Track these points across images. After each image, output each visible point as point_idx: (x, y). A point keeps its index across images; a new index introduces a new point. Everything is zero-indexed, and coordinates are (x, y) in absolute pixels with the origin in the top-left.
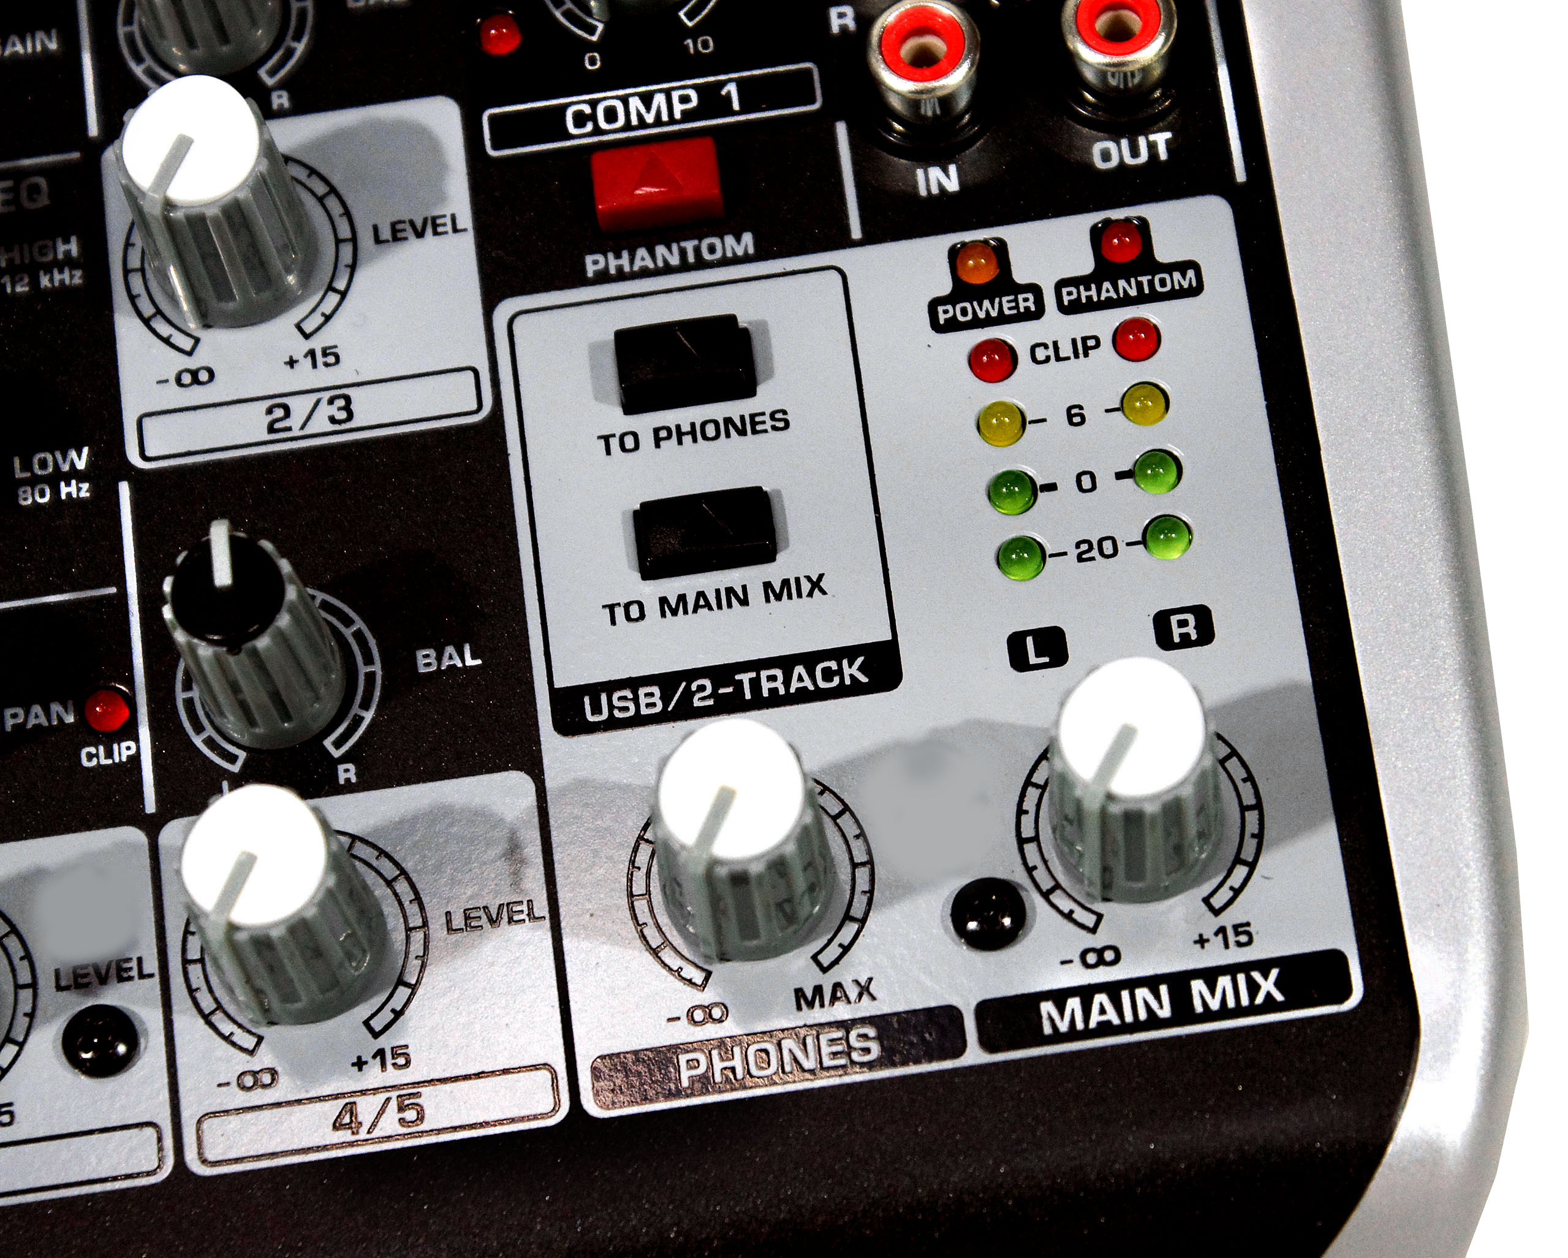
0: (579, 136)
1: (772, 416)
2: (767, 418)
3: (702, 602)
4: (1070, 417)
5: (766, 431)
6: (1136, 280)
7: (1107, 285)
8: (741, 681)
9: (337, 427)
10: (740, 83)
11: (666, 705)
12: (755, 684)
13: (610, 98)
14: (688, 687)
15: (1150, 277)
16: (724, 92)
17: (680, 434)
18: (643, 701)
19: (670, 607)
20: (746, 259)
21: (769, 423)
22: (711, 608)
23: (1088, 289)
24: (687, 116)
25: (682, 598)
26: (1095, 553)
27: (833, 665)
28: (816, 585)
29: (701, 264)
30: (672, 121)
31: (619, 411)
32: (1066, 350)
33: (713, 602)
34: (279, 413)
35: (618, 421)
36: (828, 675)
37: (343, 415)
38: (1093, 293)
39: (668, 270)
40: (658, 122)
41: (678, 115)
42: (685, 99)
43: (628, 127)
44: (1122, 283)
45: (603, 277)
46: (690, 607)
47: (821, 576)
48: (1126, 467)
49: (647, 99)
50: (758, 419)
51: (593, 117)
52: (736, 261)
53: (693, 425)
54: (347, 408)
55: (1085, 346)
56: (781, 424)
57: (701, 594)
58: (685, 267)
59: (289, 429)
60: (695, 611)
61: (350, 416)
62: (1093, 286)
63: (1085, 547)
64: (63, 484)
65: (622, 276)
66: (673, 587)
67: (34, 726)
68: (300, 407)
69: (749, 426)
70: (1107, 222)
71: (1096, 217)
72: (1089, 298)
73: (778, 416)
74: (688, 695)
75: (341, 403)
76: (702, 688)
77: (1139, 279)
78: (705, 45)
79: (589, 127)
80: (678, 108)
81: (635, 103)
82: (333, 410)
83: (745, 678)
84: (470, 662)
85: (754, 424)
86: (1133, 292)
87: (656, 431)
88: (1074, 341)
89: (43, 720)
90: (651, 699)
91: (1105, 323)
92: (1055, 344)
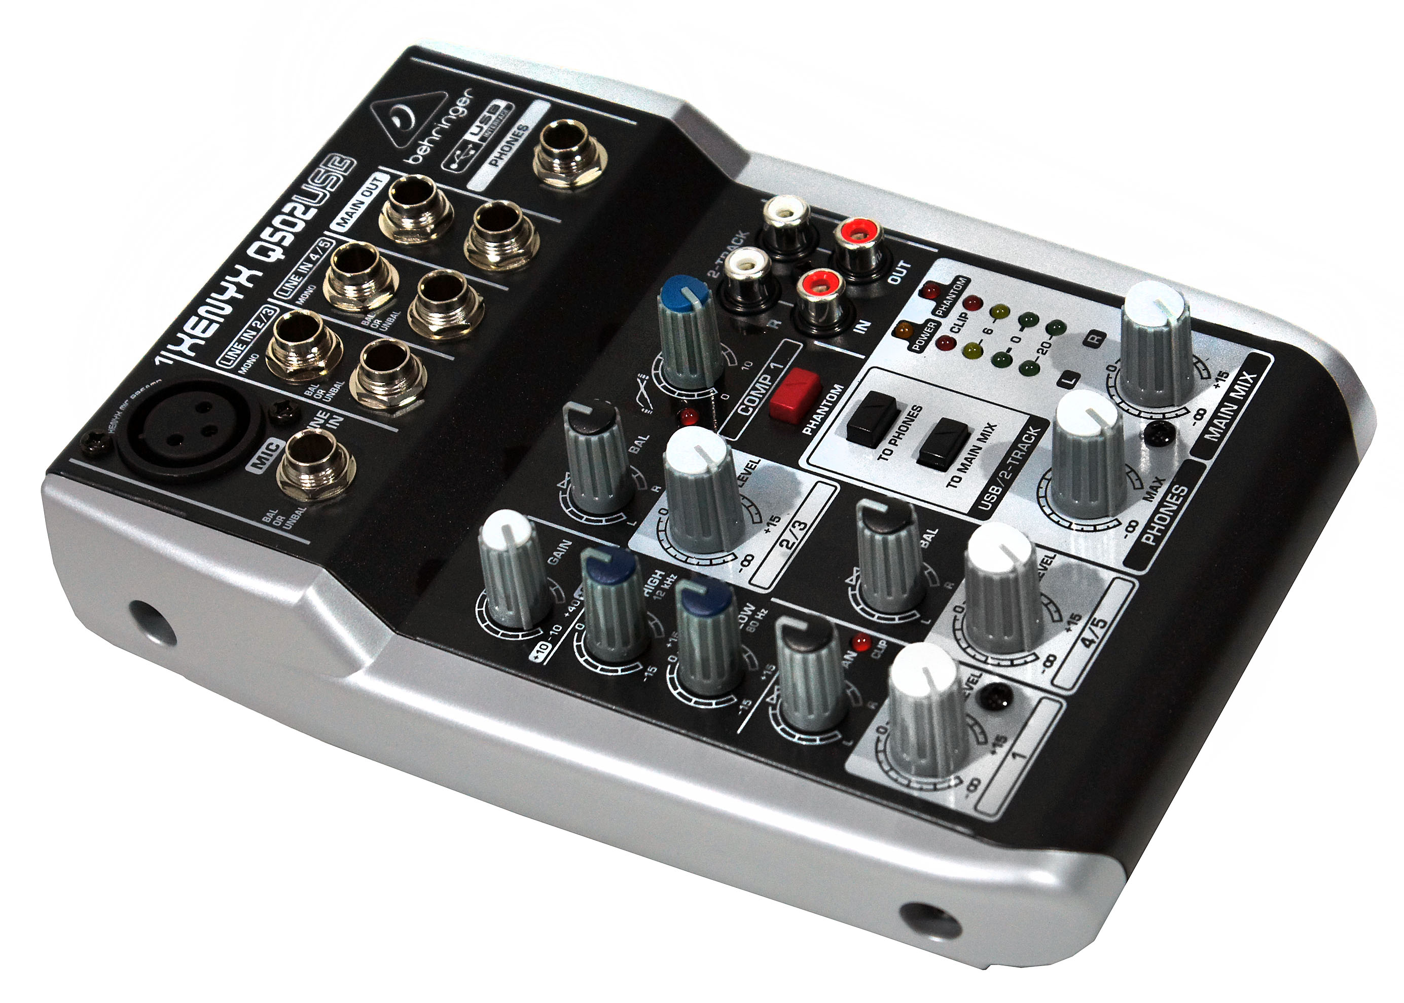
0: (752, 414)
1: (912, 409)
2: (913, 412)
3: (970, 460)
4: (987, 333)
5: (918, 414)
6: (950, 294)
7: (945, 302)
8: (1010, 463)
9: (806, 529)
10: (772, 361)
11: (1000, 486)
12: (1015, 459)
13: (744, 399)
14: (999, 478)
15: (952, 290)
16: (772, 367)
17: (898, 437)
18: (994, 492)
19: (963, 469)
20: (844, 391)
21: (915, 412)
22: (974, 459)
23: (942, 307)
24: (772, 381)
25: (963, 465)
26: (1045, 349)
27: (1026, 435)
28: (990, 426)
29: (835, 404)
30: (770, 386)
31: (873, 449)
32: (961, 323)
33: (973, 457)
34: (785, 543)
35: (877, 452)
36: (1029, 438)
37: (802, 526)
38: (944, 306)
39: (828, 414)
40: (767, 390)
41: (769, 384)
42: (765, 379)
43: (761, 399)
44: (948, 298)
45: (814, 432)
46: (969, 464)
47: (988, 424)
48: (1020, 327)
49: (754, 389)
50: (911, 414)
51: (748, 406)
52: (842, 393)
53: (897, 432)
54: (800, 523)
55: (963, 317)
56: (919, 409)
57: (966, 459)
58: (831, 409)
59: (794, 543)
60: (971, 463)
61: (806, 525)
62: (942, 305)
63: (1040, 351)
64: (756, 617)
65: (819, 427)
66: (957, 464)
67: (849, 666)
68: (787, 536)
69: (911, 418)
70: (920, 291)
71: (916, 292)
72: (945, 308)
73: (914, 408)
74: (1003, 479)
75: (797, 524)
76: (1003, 474)
77: (950, 292)
78: (748, 364)
79: (751, 409)
80: (767, 382)
81: (753, 393)
82: (798, 528)
83: (1010, 461)
84: (935, 532)
85: (912, 416)
86: (954, 296)
87: (890, 443)
88: (958, 319)
89: (849, 663)
90: (995, 490)
91: (959, 308)
92: (955, 324)
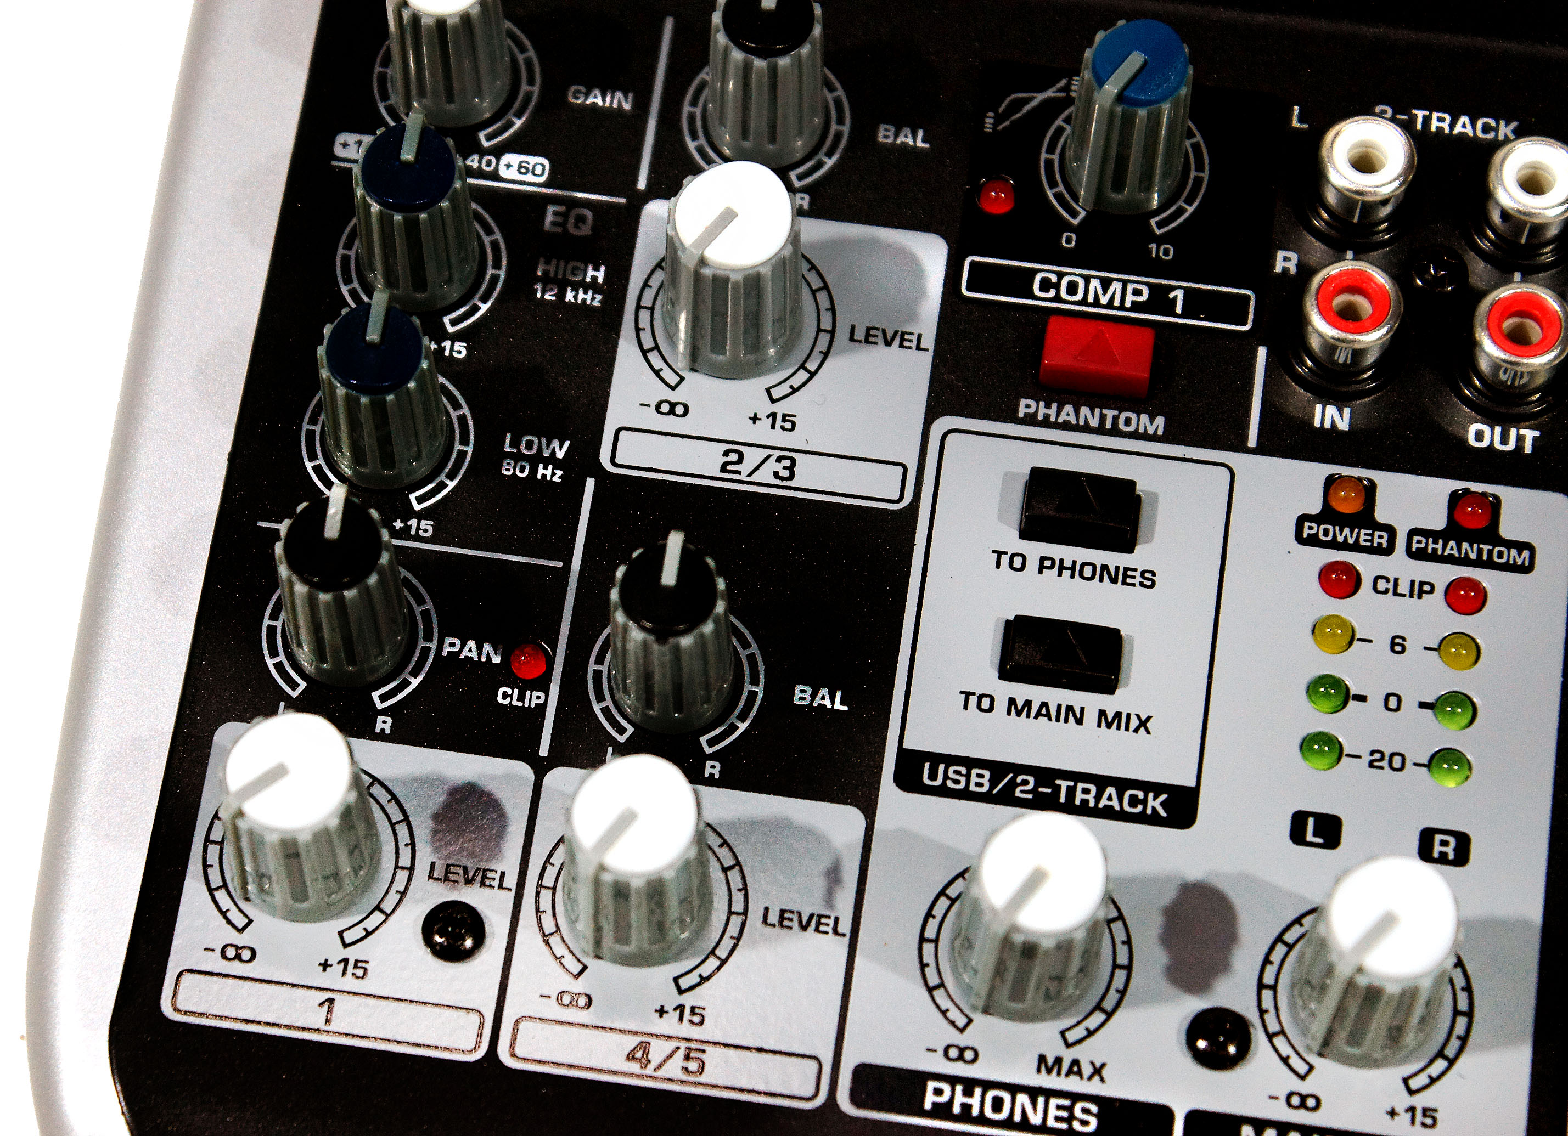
0: (1041, 298)
1: (1143, 573)
2: (1137, 574)
3: (1044, 711)
4: (1393, 644)
5: (1133, 585)
6: (1478, 547)
7: (1452, 543)
8: (1060, 786)
9: (778, 482)
10: (1187, 291)
11: (992, 786)
12: (1071, 792)
13: (1074, 274)
14: (1014, 778)
15: (1490, 547)
16: (1171, 295)
17: (1062, 568)
18: (974, 779)
19: (1016, 708)
20: (1154, 438)
21: (1139, 579)
22: (1050, 719)
23: (1435, 542)
24: (1136, 307)
25: (1028, 703)
26: (1385, 764)
27: (1141, 795)
28: (1143, 723)
29: (1115, 432)
30: (1122, 307)
31: (1017, 534)
32: (1404, 588)
33: (1053, 714)
34: (734, 457)
35: (1013, 542)
36: (1134, 801)
37: (786, 473)
38: (1439, 546)
39: (1086, 429)
40: (1110, 305)
41: (1128, 304)
42: (1137, 292)
43: (1084, 302)
44: (1465, 546)
45: (1030, 420)
46: (1034, 712)
47: (1149, 718)
48: (1430, 699)
49: (1106, 284)
50: (1129, 573)
51: (1057, 286)
52: (1145, 437)
53: (1074, 563)
54: (791, 469)
55: (1421, 589)
56: (1148, 583)
57: (1044, 705)
58: (1101, 430)
59: (739, 473)
60: (1036, 717)
61: (791, 477)
62: (1441, 541)
63: (1377, 756)
64: (541, 466)
65: (1046, 423)
66: (1023, 691)
67: (466, 657)
68: (752, 457)
69: (1122, 577)
70: (1466, 491)
71: (1459, 485)
72: (1435, 550)
73: (1147, 575)
74: (1012, 785)
75: (787, 463)
76: (1025, 782)
77: (1481, 546)
78: (1166, 252)
79: (1052, 293)
80: (1130, 298)
81: (1095, 284)
82: (778, 467)
83: (1064, 784)
84: (838, 706)
85: (1125, 576)
86: (1473, 556)
87: (1043, 559)
88: (1413, 582)
89: (474, 655)
90: (981, 780)
91: (1442, 574)
92: (1396, 580)
